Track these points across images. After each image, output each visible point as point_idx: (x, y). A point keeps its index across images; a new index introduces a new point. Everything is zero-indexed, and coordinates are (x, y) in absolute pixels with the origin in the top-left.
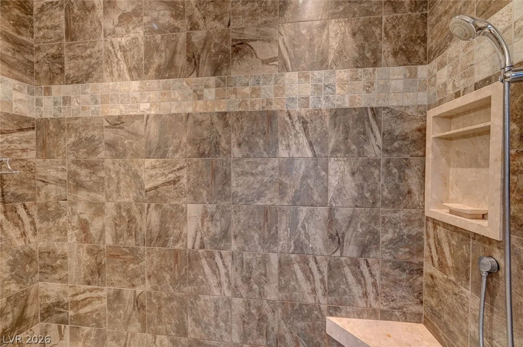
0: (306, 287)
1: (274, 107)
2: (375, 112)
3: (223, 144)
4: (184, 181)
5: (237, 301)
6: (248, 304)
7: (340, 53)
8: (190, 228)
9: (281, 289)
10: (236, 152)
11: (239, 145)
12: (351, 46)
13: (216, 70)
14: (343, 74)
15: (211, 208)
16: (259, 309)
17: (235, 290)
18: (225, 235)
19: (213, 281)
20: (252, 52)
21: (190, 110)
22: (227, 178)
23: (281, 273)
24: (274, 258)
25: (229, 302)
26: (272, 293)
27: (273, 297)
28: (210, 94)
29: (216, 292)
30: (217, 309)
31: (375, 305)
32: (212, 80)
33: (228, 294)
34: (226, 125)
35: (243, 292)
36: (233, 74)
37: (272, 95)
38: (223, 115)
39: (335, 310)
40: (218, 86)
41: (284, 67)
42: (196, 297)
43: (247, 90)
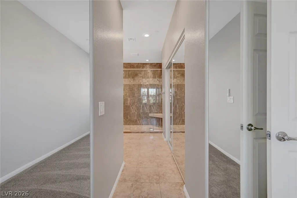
0: (146, 110)
1: (141, 83)
2: (155, 85)
3: (134, 89)
4: (128, 94)
5: (136, 112)
6: (138, 113)
7: (151, 76)
8: (129, 102)
9: (143, 110)
10: (136, 90)
11: (136, 89)
12: (152, 76)
13: (133, 78)
14: (151, 79)
15: (132, 98)
16: (139, 113)
17: (136, 111)
18: (134, 103)
19: (132, 110)
20: (138, 75)
21: (129, 84)
22: (134, 94)
23: (143, 108)
24: (142, 106)
25: (135, 113)
26: (141, 111)
27: (141, 112)
28: (132, 81)
29: (133, 111)
30: (133, 114)
31: (156, 111)
32: (132, 79)
33: (135, 112)
34: (134, 86)
35: (137, 111)
36: (135, 78)
37: (141, 82)
38: (134, 85)
39: (150, 113)
40: (133, 80)
41: (143, 78)
42: (130, 113)
43: (138, 81)
